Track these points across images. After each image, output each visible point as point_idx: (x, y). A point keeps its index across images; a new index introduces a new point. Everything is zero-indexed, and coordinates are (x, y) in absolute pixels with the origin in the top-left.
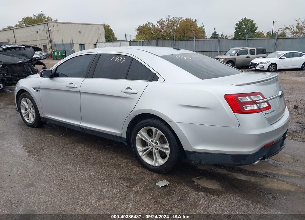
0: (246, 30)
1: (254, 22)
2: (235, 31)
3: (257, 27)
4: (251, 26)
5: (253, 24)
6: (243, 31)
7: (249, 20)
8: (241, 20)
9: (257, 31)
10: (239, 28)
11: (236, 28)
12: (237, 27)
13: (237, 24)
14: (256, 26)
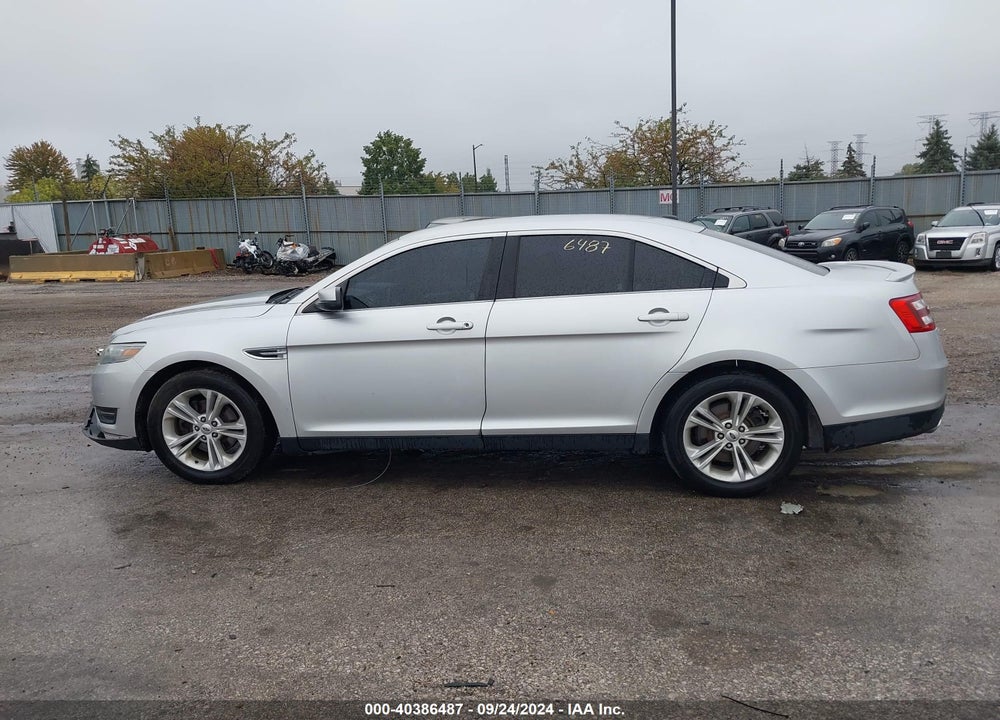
0: (395, 167)
1: (414, 146)
2: (365, 168)
3: (425, 160)
4: (408, 156)
5: (412, 151)
6: (388, 170)
7: (398, 139)
8: (378, 139)
9: (425, 171)
10: (375, 160)
11: (366, 162)
12: (368, 157)
13: (367, 150)
14: (421, 157)
